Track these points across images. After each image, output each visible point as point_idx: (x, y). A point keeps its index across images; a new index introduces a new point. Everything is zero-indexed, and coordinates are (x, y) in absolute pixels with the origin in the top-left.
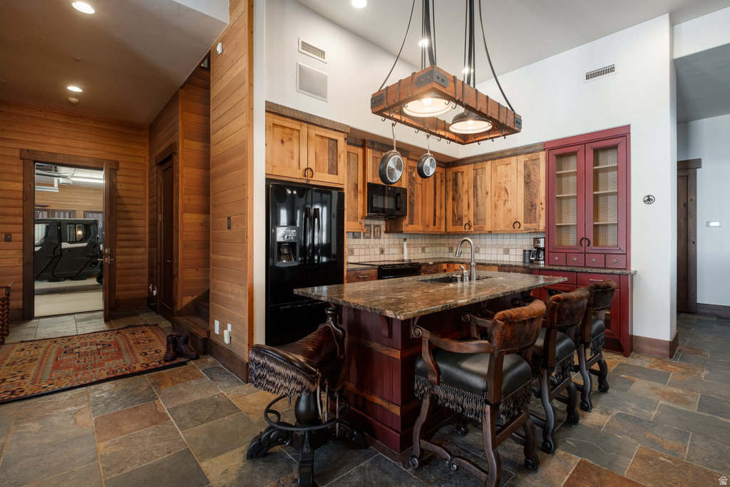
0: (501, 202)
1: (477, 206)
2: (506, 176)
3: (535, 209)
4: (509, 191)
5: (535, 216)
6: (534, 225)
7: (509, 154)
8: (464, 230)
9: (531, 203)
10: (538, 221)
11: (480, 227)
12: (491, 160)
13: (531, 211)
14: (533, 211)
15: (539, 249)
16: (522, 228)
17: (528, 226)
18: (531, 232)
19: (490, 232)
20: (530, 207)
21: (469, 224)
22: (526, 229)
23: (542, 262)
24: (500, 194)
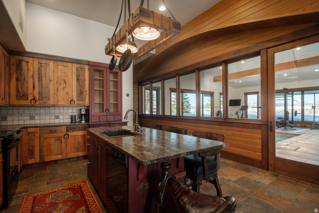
0: (61, 87)
1: (42, 88)
2: (65, 73)
3: (83, 94)
4: (67, 82)
5: (83, 97)
6: (82, 102)
7: (67, 60)
8: (30, 104)
9: (81, 90)
10: (84, 100)
11: (44, 102)
12: (54, 60)
13: (80, 95)
14: (82, 95)
15: (82, 115)
16: (76, 104)
17: (79, 102)
18: (81, 106)
19: (53, 105)
20: (80, 93)
21: (34, 99)
22: (78, 104)
23: (83, 121)
24: (60, 82)
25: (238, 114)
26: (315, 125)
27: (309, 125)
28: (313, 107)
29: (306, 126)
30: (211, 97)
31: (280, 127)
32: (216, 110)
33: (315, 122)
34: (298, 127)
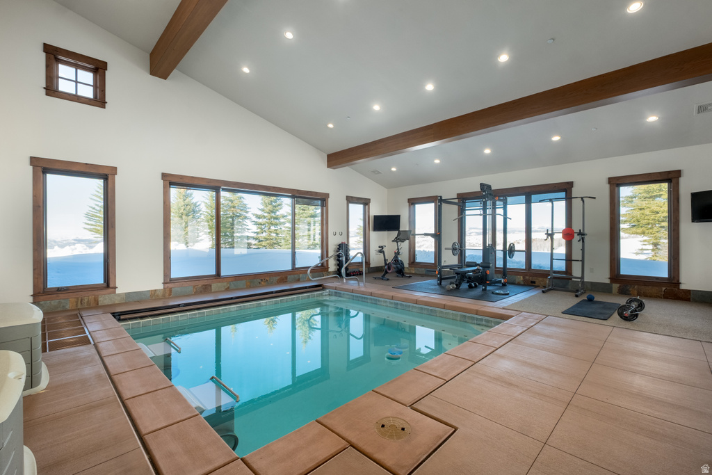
25: (383, 252)
26: (554, 280)
27: (541, 279)
28: (548, 234)
29: (534, 282)
30: (322, 206)
31: (476, 286)
32: (333, 242)
33: (555, 272)
34: (519, 284)
